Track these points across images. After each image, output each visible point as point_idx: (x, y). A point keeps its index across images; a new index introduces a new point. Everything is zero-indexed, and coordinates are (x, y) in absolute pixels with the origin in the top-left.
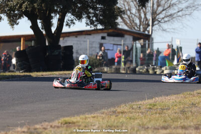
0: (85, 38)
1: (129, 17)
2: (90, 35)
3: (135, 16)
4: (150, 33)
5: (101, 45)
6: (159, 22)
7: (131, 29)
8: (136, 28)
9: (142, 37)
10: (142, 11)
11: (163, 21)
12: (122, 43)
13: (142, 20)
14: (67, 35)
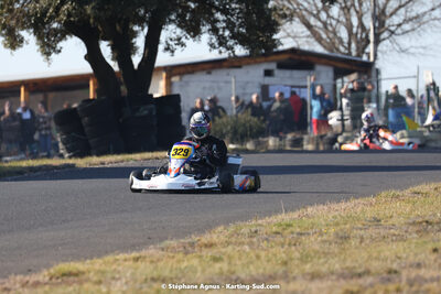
0: (228, 75)
1: (325, 24)
2: (240, 67)
3: (338, 21)
4: (372, 59)
5: (265, 90)
6: (393, 32)
7: (332, 51)
8: (342, 49)
9: (354, 68)
10: (352, 11)
11: (399, 31)
12: (308, 84)
13: (355, 30)
14: (190, 69)
